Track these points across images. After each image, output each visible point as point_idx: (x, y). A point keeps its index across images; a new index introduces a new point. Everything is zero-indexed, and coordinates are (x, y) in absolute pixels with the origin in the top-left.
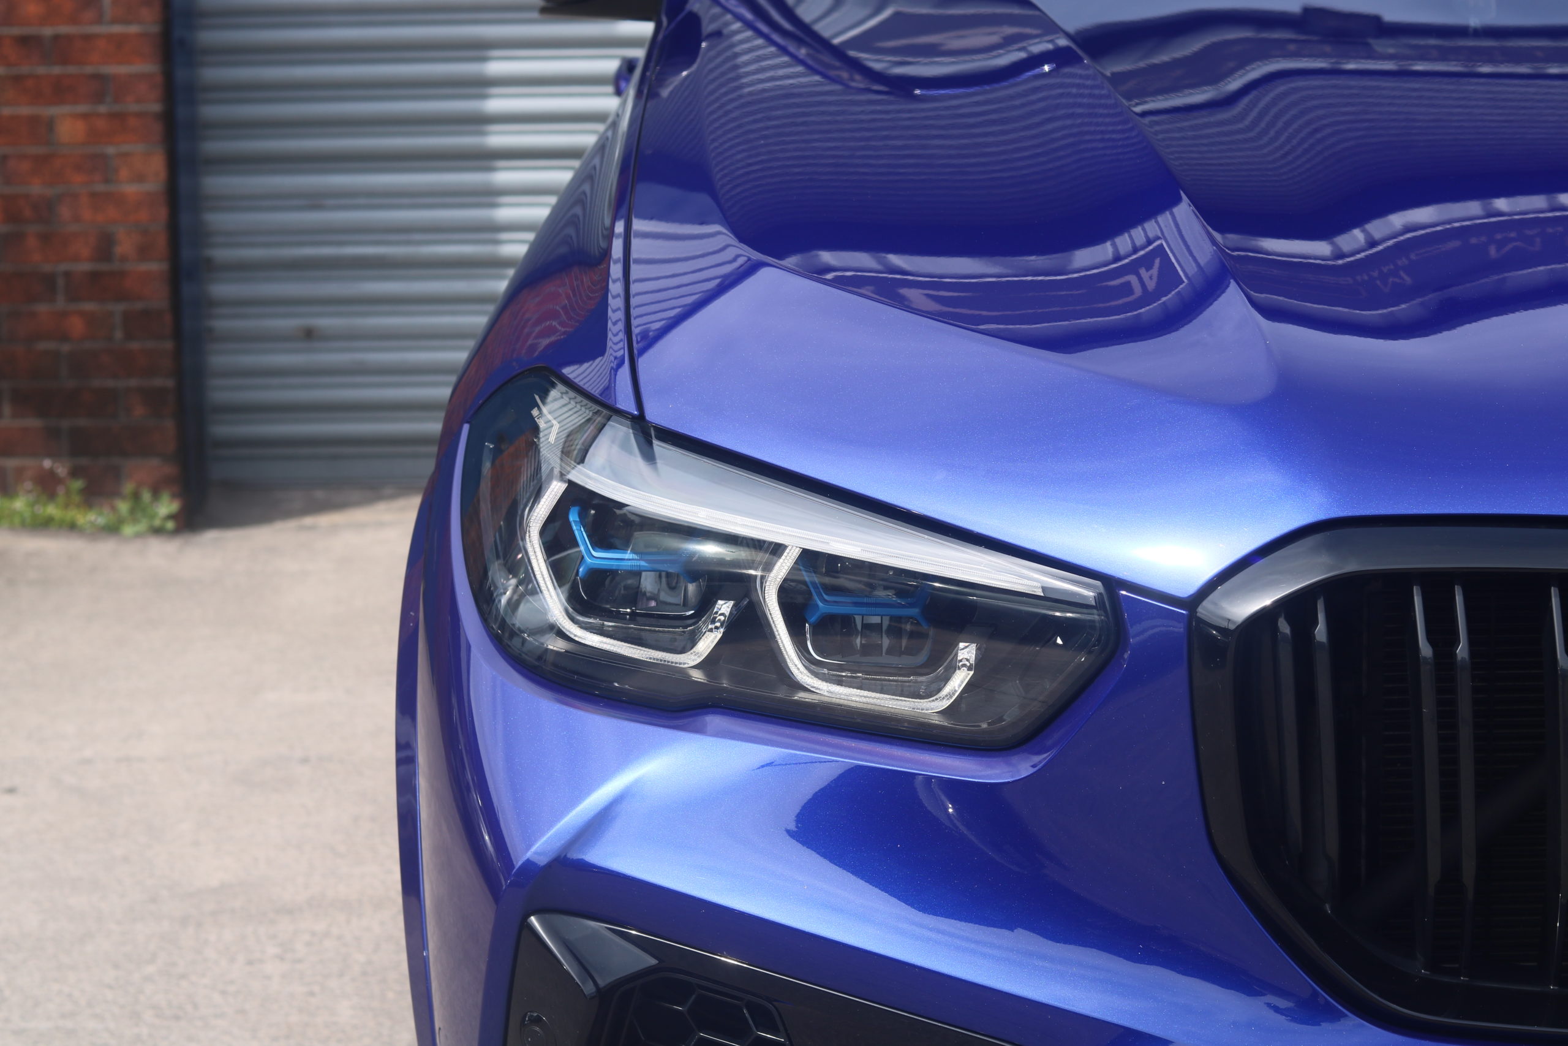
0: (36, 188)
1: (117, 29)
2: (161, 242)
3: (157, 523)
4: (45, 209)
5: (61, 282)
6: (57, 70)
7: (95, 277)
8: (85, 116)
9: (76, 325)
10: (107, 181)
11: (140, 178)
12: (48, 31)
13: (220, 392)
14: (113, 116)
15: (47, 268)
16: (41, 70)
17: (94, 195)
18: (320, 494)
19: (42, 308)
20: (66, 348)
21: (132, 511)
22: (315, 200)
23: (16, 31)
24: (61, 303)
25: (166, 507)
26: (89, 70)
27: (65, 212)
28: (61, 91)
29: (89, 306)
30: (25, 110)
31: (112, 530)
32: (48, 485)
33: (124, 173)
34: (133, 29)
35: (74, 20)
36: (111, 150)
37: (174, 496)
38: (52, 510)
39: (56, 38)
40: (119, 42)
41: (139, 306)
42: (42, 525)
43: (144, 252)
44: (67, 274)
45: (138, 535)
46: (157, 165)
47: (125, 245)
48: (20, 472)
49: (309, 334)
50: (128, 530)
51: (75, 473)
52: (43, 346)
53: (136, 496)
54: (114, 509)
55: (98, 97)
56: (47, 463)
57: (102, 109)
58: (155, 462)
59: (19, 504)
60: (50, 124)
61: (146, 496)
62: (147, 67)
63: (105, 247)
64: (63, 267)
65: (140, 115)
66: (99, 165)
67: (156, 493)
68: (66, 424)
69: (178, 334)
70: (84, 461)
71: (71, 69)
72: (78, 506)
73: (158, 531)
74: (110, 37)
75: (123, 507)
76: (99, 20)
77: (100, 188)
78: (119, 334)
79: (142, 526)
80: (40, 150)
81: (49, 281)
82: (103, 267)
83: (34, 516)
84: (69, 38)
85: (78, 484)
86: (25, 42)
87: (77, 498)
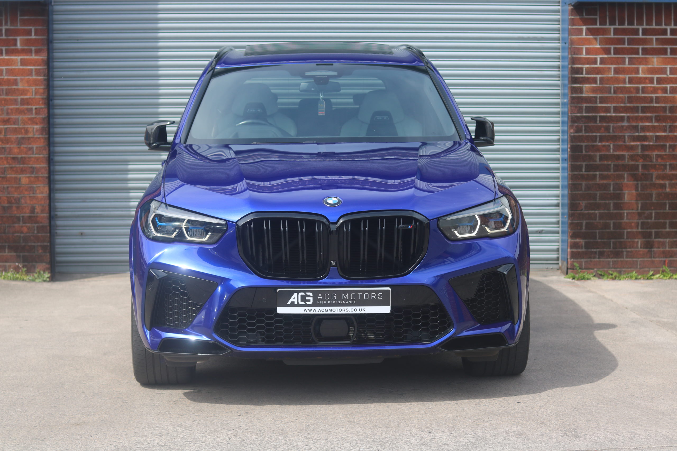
0: (16, 195)
1: (37, 156)
2: (47, 208)
3: (45, 279)
4: (18, 200)
5: (21, 218)
6: (22, 166)
7: (30, 217)
8: (29, 177)
9: (25, 230)
10: (34, 193)
11: (42, 193)
12: (20, 156)
13: (58, 249)
14: (35, 177)
15: (18, 215)
16: (18, 166)
17: (30, 197)
18: (84, 275)
19: (16, 225)
20: (22, 235)
21: (38, 276)
22: (84, 200)
23: (11, 156)
24: (21, 224)
25: (47, 275)
26: (30, 166)
27: (23, 201)
28: (22, 171)
29: (28, 225)
30: (13, 176)
31: (33, 280)
32: (17, 270)
33: (38, 191)
34: (41, 156)
35: (26, 153)
36: (35, 186)
37: (49, 273)
38: (18, 276)
39: (22, 158)
40: (37, 159)
41: (41, 225)
42: (16, 279)
43: (42, 211)
44: (23, 217)
45: (39, 282)
46: (47, 189)
47: (38, 209)
48: (10, 267)
49: (82, 234)
50: (37, 281)
51: (24, 267)
52: (16, 235)
53: (39, 273)
54: (33, 276)
55: (32, 173)
56: (17, 264)
57: (33, 175)
58: (44, 264)
59: (10, 274)
60: (20, 179)
61: (42, 272)
62: (45, 165)
63: (33, 210)
64: (22, 215)
65: (42, 177)
66: (32, 189)
67: (44, 272)
68: (21, 254)
69: (50, 232)
70: (26, 264)
71: (25, 166)
72: (24, 275)
73: (44, 281)
74: (35, 158)
75: (36, 275)
76: (33, 154)
77: (32, 195)
78: (36, 232)
79: (40, 280)
80: (17, 186)
81: (18, 218)
82: (32, 215)
83: (13, 277)
84: (25, 158)
85: (25, 269)
86: (13, 158)
87: (24, 273)
